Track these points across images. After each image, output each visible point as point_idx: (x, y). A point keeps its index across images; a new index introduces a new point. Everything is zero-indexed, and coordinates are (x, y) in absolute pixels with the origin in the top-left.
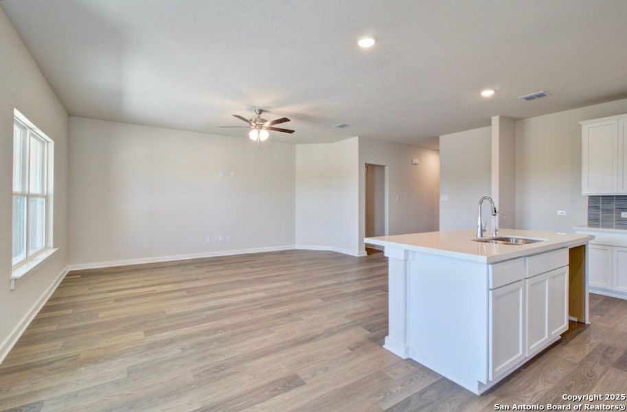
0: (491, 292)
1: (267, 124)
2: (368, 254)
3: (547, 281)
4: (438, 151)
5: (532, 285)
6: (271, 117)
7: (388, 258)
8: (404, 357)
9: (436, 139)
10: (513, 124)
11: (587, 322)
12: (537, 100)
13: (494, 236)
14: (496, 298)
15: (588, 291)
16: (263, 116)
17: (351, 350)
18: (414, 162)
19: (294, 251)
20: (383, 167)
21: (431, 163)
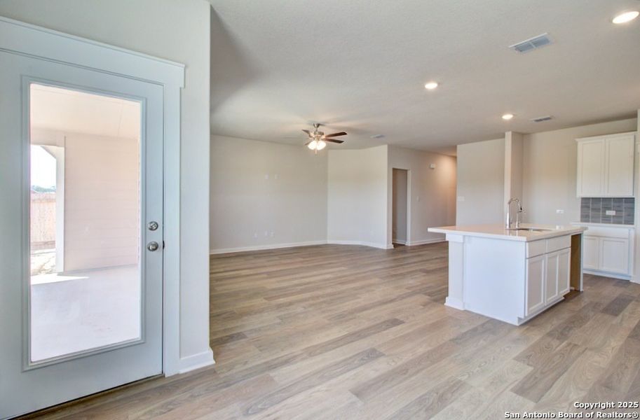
0: (527, 260)
1: (324, 137)
2: (394, 246)
3: (558, 257)
4: (455, 158)
5: (549, 258)
6: (328, 131)
7: (448, 242)
8: (462, 309)
9: (454, 148)
10: (522, 138)
11: (581, 290)
12: (544, 121)
13: (517, 227)
14: (530, 264)
15: (583, 272)
16: (320, 129)
17: (424, 306)
18: (432, 166)
19: (326, 245)
20: (406, 171)
21: (445, 168)
